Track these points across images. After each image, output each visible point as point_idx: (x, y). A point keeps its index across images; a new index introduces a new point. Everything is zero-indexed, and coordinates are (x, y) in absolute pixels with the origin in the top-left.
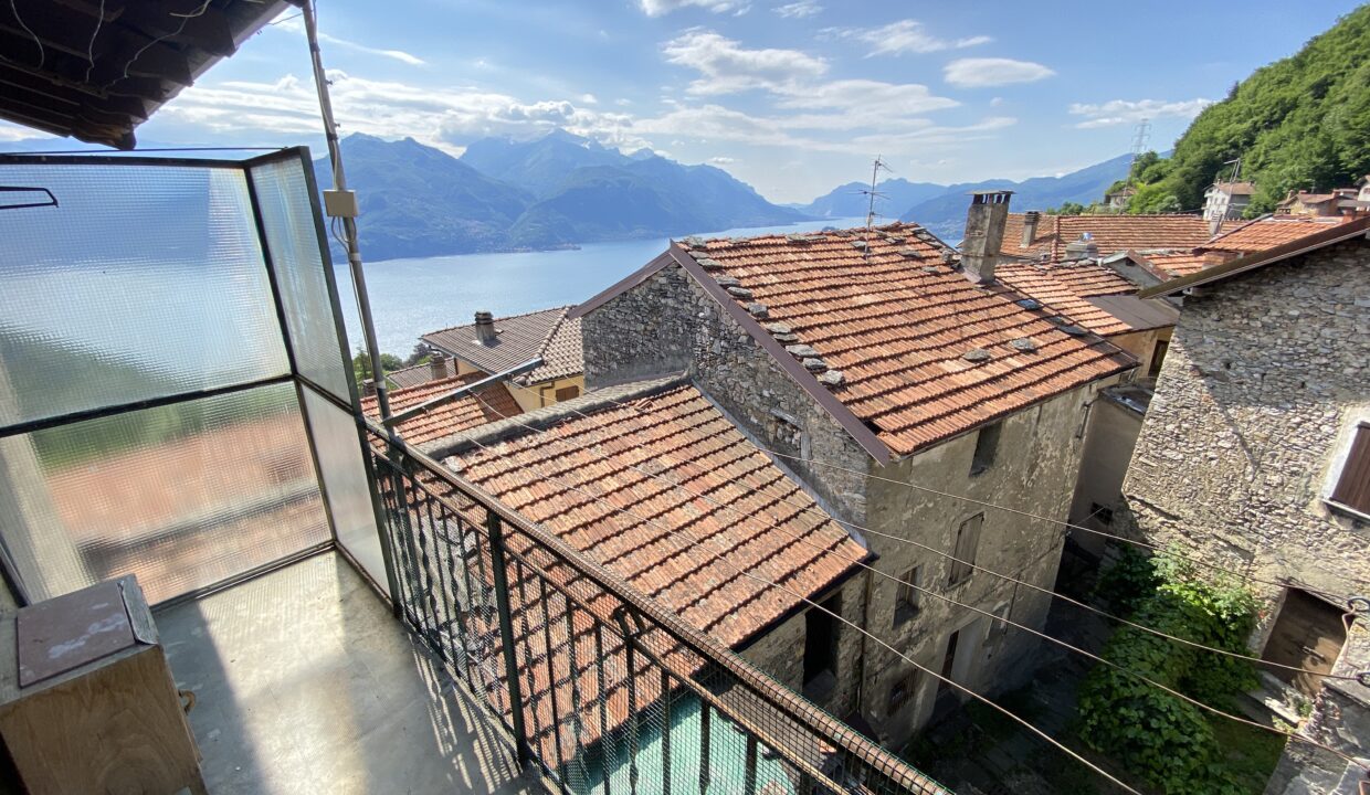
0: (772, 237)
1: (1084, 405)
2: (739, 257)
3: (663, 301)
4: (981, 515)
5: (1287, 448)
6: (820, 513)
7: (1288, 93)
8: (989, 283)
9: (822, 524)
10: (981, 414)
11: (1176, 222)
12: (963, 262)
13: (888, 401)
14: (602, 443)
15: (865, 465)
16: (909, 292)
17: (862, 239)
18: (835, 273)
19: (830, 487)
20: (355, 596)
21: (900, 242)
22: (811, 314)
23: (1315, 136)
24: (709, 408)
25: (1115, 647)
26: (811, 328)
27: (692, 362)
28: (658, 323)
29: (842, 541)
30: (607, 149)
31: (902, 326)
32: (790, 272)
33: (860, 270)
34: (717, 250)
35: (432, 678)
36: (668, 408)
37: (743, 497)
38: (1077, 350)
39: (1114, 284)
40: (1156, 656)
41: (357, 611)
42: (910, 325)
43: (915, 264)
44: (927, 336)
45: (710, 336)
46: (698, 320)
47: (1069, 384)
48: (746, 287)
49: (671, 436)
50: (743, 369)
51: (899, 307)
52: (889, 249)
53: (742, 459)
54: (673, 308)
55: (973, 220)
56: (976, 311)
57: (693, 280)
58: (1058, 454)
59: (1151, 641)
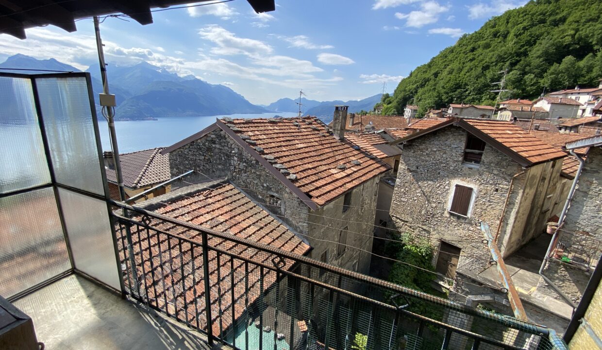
0: (261, 119)
1: (376, 183)
2: (249, 127)
3: (214, 146)
4: (347, 227)
5: (437, 194)
6: (290, 234)
7: (427, 76)
8: (342, 140)
9: (291, 238)
10: (345, 189)
11: (397, 119)
12: (333, 132)
13: (313, 186)
14: (188, 213)
15: (307, 211)
16: (316, 143)
17: (297, 122)
18: (288, 135)
19: (294, 222)
20: (95, 293)
21: (310, 124)
22: (281, 152)
23: (435, 91)
24: (239, 193)
25: (393, 271)
26: (282, 157)
27: (229, 173)
28: (211, 156)
29: (300, 244)
30: (171, 73)
31: (315, 156)
32: (270, 134)
33: (297, 134)
34: (238, 123)
35: (153, 321)
36: (219, 194)
37: (258, 231)
38: (373, 164)
39: (381, 140)
40: (406, 272)
41: (100, 299)
42: (318, 156)
43: (317, 132)
44: (324, 160)
45: (238, 161)
46: (232, 154)
47: (372, 176)
48: (253, 140)
49: (222, 207)
50: (255, 175)
51: (313, 149)
52: (307, 126)
53: (256, 214)
54: (219, 148)
55: (336, 116)
56: (339, 150)
57: (229, 136)
58: (369, 202)
59: (404, 267)
